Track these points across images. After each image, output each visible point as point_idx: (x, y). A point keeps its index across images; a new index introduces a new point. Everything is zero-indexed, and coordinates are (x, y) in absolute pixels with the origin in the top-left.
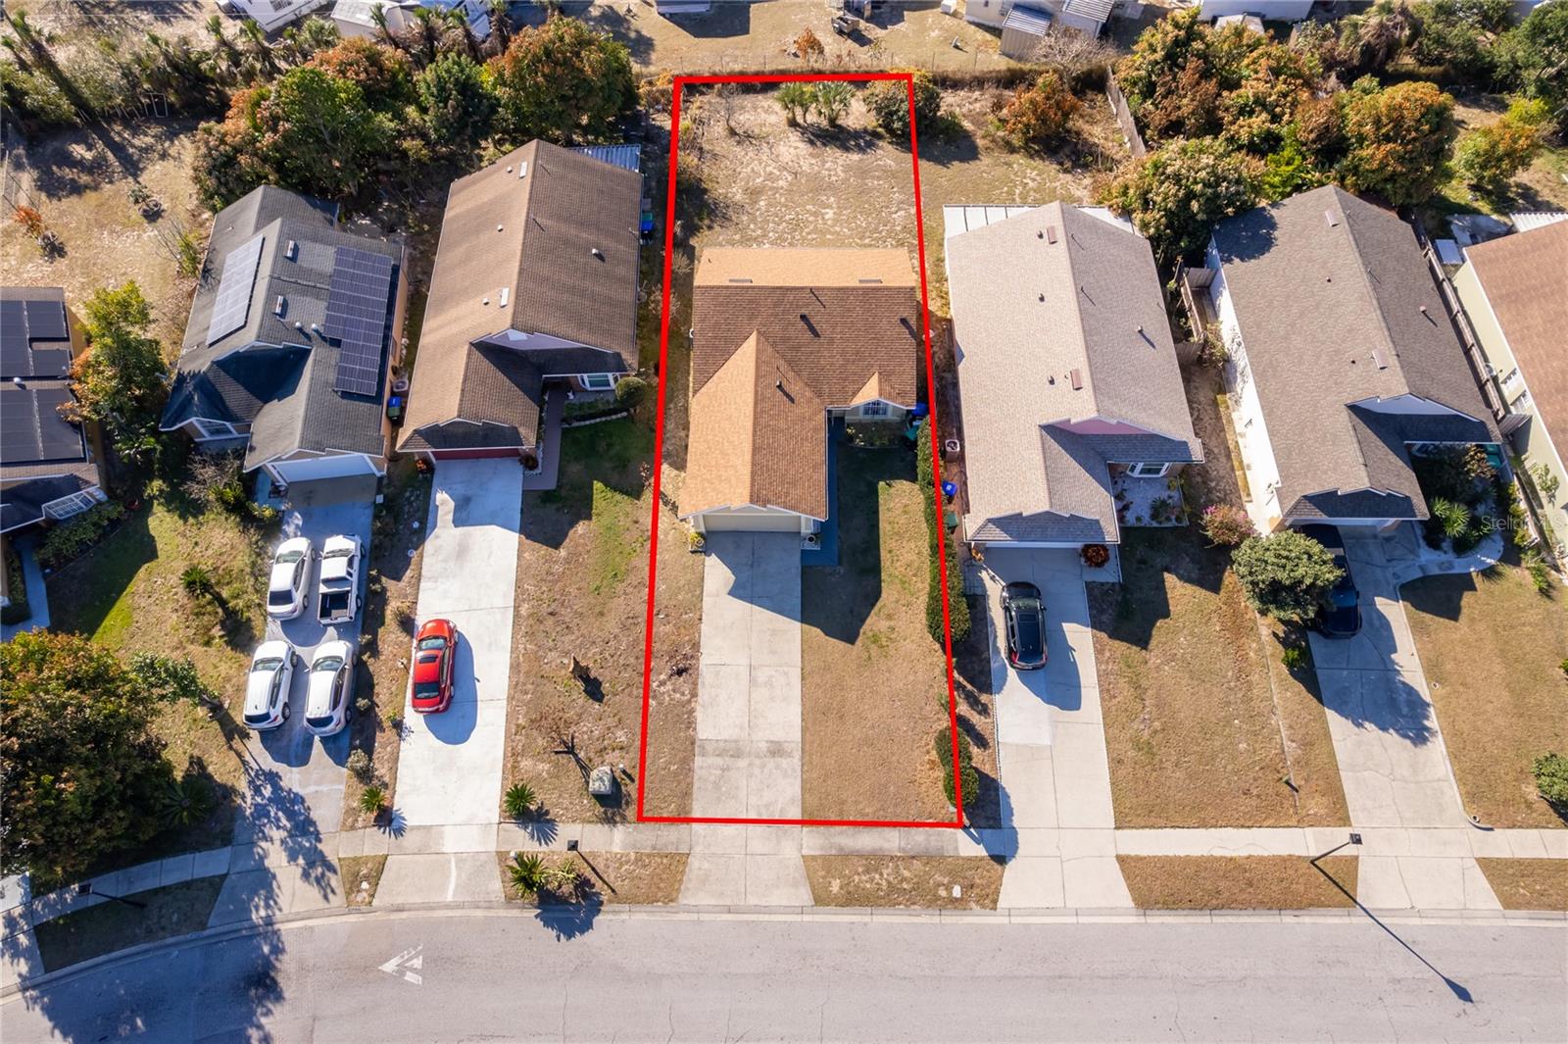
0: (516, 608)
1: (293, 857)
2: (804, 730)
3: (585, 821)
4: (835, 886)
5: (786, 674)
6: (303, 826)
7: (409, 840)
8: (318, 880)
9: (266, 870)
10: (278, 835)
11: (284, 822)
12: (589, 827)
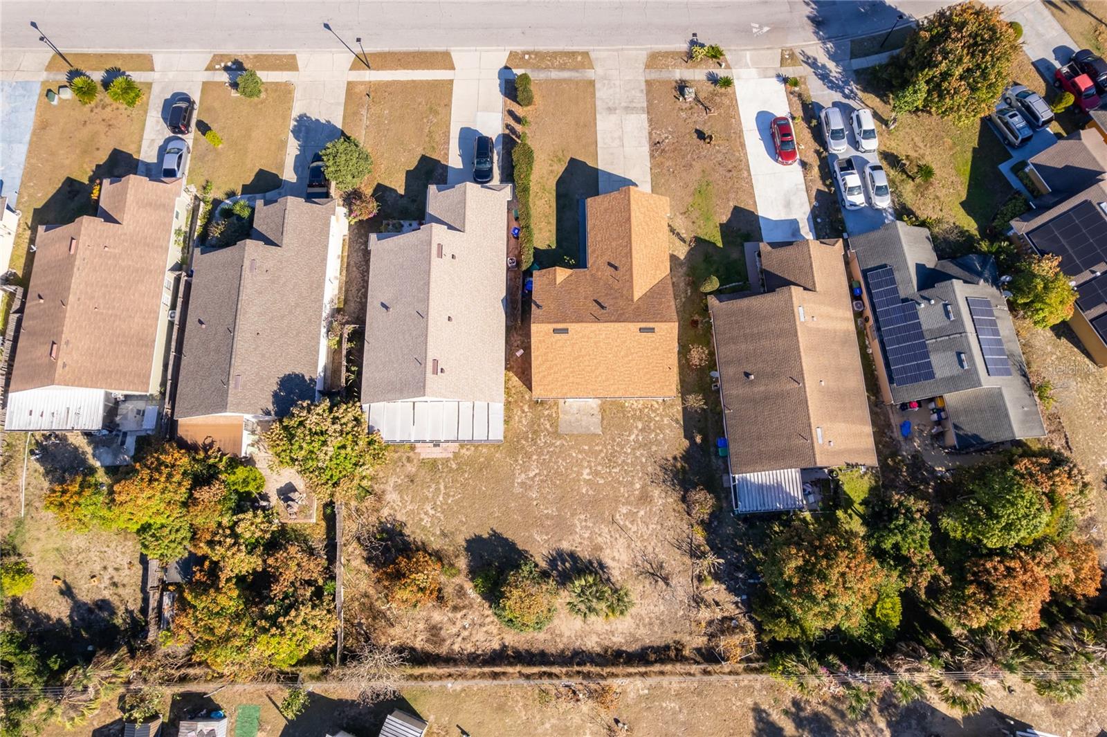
0: (750, 175)
1: (824, 66)
2: (595, 119)
3: (694, 81)
4: (579, 58)
5: (605, 144)
6: (824, 77)
7: (774, 73)
8: (808, 58)
9: (833, 61)
10: (834, 74)
11: (834, 79)
12: (692, 78)
